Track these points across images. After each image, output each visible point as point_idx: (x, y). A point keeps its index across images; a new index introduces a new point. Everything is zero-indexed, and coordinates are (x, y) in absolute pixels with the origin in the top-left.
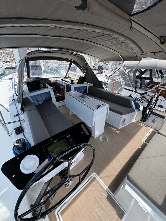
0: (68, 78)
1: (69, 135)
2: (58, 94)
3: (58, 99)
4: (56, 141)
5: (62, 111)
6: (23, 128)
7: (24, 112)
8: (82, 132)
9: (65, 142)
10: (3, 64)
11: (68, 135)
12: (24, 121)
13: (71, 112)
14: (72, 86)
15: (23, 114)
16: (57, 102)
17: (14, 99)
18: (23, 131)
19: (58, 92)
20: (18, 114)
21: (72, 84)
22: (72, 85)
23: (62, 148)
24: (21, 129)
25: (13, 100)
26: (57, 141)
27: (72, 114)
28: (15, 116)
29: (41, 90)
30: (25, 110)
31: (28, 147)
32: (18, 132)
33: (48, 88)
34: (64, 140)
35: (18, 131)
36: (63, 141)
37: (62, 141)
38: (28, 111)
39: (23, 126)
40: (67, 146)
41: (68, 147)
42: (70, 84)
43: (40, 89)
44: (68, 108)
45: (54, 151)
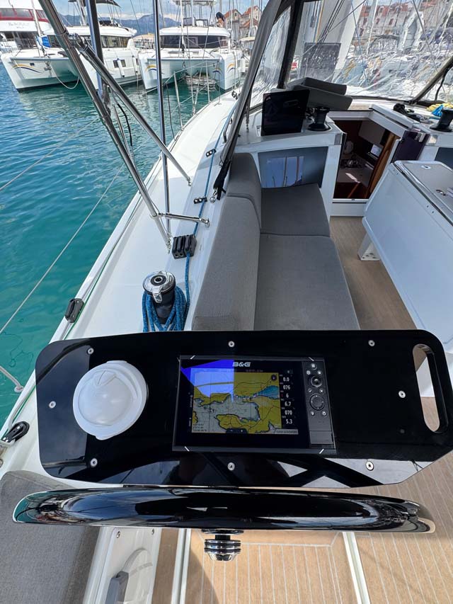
0: (427, 104)
1: (319, 367)
2: (349, 175)
3: (343, 190)
4: (241, 365)
5: (338, 234)
6: (195, 245)
7: (218, 198)
8: (402, 394)
9: (282, 395)
10: (243, 57)
11: (313, 367)
12: (208, 224)
13: (368, 252)
14: (432, 140)
15: (217, 201)
16: (335, 196)
17: (214, 151)
18: (192, 255)
19: (354, 166)
20: (205, 200)
21: (437, 132)
22: (436, 137)
23: (254, 414)
24: (186, 246)
25: (210, 154)
26: (248, 364)
27: (366, 259)
28: (195, 203)
29: (300, 135)
30: (225, 192)
31: (177, 309)
32: (179, 251)
33: (326, 130)
34: (281, 380)
35: (179, 247)
36: (277, 383)
37: (273, 378)
38: (231, 195)
39: (197, 239)
40: (283, 421)
41: (285, 426)
42: (429, 131)
43: (300, 131)
44: (365, 232)
45: (214, 406)
